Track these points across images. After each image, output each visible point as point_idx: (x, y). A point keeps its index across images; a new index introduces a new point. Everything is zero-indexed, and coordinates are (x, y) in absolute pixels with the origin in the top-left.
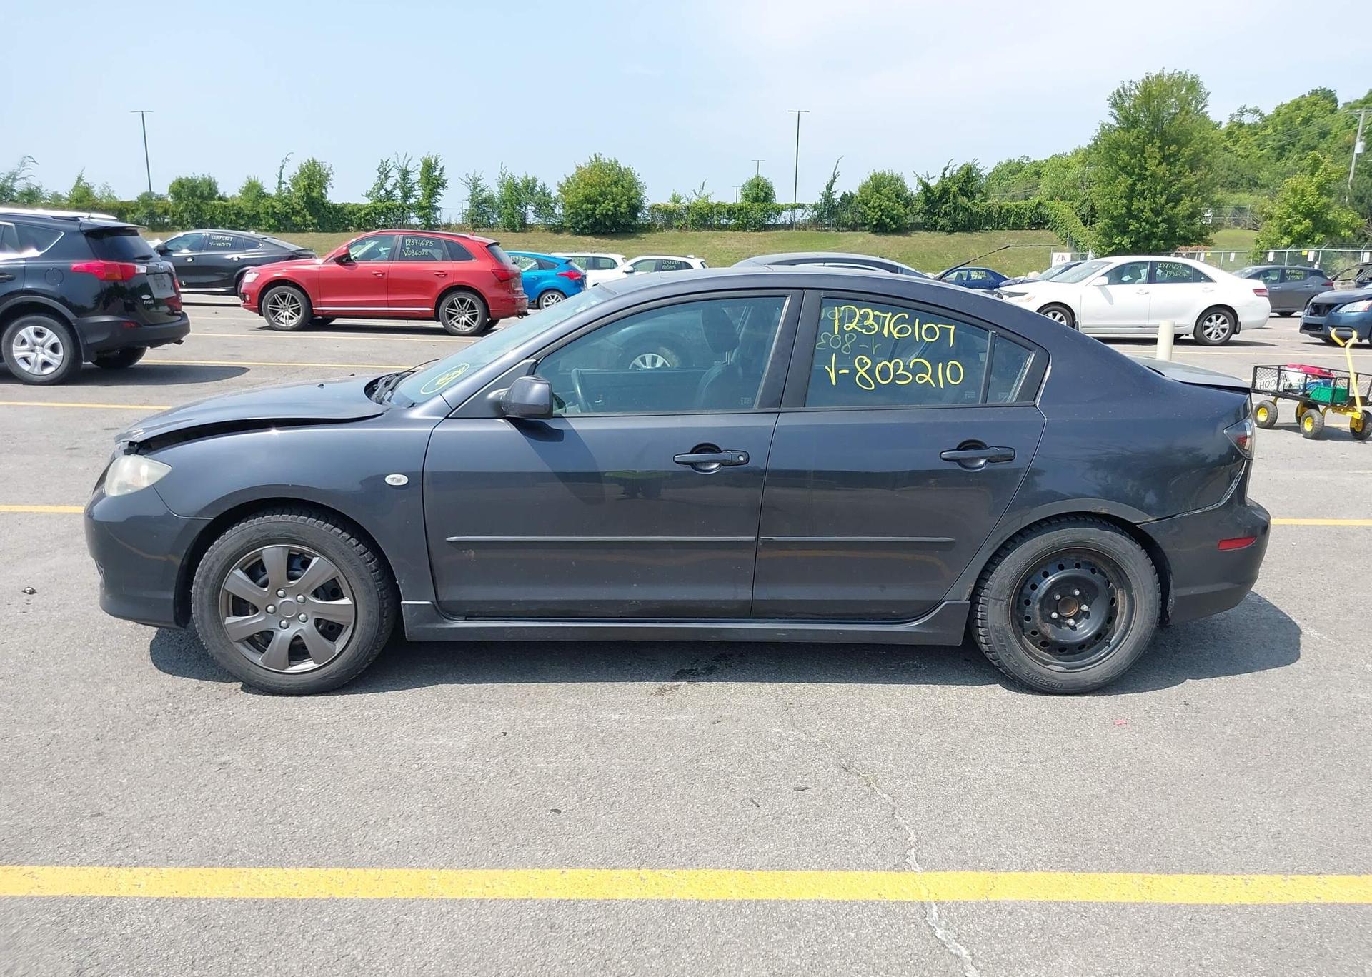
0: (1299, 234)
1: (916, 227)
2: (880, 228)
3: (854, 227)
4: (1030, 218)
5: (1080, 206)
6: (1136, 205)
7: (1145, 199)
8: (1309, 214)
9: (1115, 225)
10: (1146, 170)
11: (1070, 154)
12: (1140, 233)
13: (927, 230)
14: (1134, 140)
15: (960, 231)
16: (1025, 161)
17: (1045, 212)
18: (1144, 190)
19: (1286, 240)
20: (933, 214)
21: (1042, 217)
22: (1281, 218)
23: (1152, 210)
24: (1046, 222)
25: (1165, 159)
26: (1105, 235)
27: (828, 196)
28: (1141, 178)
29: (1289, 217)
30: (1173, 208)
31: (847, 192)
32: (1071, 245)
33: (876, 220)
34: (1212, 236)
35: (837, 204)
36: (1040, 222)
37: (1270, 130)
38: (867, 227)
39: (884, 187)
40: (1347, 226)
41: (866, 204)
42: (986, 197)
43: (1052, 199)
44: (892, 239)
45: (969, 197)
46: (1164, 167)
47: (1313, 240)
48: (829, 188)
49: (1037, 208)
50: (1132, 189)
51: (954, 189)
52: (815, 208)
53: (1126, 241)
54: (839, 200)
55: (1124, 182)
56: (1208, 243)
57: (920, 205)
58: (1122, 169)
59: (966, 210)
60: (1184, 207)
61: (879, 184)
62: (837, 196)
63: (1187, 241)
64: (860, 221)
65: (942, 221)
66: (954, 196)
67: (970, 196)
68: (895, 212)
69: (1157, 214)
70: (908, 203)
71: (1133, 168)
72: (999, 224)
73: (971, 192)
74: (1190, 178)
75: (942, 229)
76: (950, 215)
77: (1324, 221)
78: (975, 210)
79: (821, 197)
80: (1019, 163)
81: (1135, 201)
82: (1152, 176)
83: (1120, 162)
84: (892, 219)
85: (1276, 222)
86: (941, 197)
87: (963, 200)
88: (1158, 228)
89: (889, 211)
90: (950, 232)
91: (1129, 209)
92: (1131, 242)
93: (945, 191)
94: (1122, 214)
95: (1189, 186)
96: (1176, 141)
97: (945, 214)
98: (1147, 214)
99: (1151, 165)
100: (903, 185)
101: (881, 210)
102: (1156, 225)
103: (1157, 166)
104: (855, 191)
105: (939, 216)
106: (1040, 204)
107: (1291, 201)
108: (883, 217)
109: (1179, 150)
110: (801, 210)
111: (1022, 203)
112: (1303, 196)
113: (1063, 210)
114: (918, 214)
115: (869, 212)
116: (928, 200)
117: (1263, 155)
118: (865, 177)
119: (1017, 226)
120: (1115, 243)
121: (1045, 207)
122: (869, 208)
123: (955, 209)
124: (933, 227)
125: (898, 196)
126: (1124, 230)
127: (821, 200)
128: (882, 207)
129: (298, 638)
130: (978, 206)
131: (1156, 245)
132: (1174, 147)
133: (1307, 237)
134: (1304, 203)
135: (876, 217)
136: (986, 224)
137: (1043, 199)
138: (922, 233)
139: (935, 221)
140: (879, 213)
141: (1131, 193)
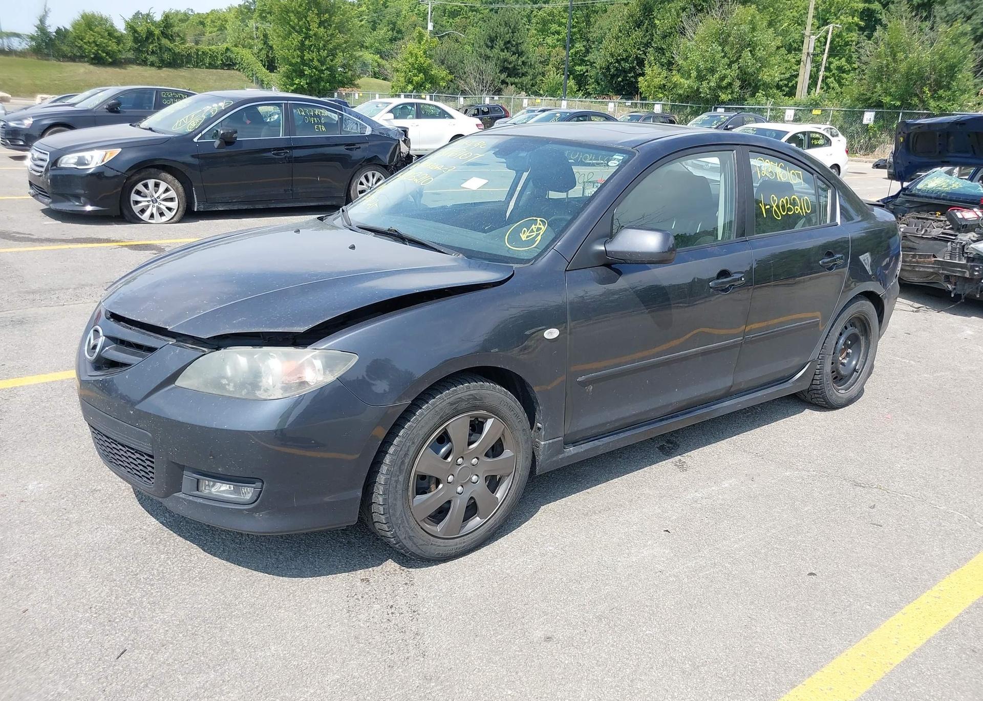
0: (417, 83)
1: (129, 62)
2: (97, 61)
3: (73, 59)
4: (222, 60)
5: (258, 53)
6: (307, 56)
7: (313, 52)
8: (421, 69)
9: (293, 70)
10: (310, 30)
11: (225, 11)
12: (313, 77)
13: (139, 64)
14: (299, 7)
15: (167, 67)
16: (190, 13)
17: (232, 56)
18: (311, 45)
19: (410, 87)
20: (141, 51)
21: (231, 60)
22: (405, 72)
23: (318, 60)
24: (235, 64)
25: (321, 24)
26: (288, 77)
27: (42, 28)
28: (307, 37)
29: (410, 72)
30: (332, 61)
31: (61, 27)
32: (257, 83)
33: (94, 53)
34: (357, 82)
35: (53, 37)
36: (229, 64)
37: (364, 8)
38: (86, 59)
39: (96, 26)
40: (443, 79)
41: (82, 40)
42: (183, 40)
43: (236, 46)
44: (110, 70)
45: (170, 40)
46: (322, 29)
47: (425, 87)
48: (42, 21)
49: (226, 53)
50: (302, 43)
51: (157, 32)
52: (32, 38)
53: (303, 82)
54: (54, 34)
55: (296, 39)
56: (357, 86)
57: (130, 43)
58: (293, 28)
59: (170, 50)
60: (340, 59)
61: (90, 22)
62: (52, 30)
63: (343, 84)
64: (78, 54)
65: (152, 58)
66: (158, 38)
67: (171, 38)
68: (110, 48)
69: (322, 63)
70: (119, 40)
71: (300, 27)
72: (197, 63)
73: (172, 36)
74: (340, 38)
75: (152, 65)
76: (157, 54)
77: (430, 75)
78: (177, 50)
79: (37, 29)
80: (185, 14)
81: (305, 53)
82: (315, 35)
83: (291, 23)
84: (107, 54)
85: (403, 74)
86: (147, 38)
87: (165, 41)
88: (324, 74)
89: (104, 47)
90: (159, 68)
91: (302, 57)
92: (307, 84)
93: (150, 34)
94: (297, 62)
95: (339, 45)
96: (327, 11)
97: (153, 52)
98: (316, 63)
99: (314, 26)
100: (112, 26)
101: (97, 45)
102: (322, 71)
103: (318, 28)
104: (69, 27)
105: (148, 54)
106: (227, 49)
107: (410, 60)
108: (100, 52)
109: (331, 17)
110: (17, 39)
111: (213, 47)
112: (417, 57)
113: (246, 55)
114: (129, 50)
115: (85, 46)
116: (136, 40)
117: (362, 26)
118: (77, 16)
119: (212, 66)
120: (295, 84)
121: (232, 52)
122: (85, 43)
123: (160, 49)
124: (144, 63)
125: (109, 34)
126: (301, 74)
127: (37, 32)
128: (98, 43)
129: (472, 498)
130: (178, 47)
131: (324, 86)
132: (327, 16)
133: (421, 86)
134: (417, 62)
135: (93, 51)
136: (187, 63)
137: (229, 45)
138: (136, 67)
139: (145, 57)
140: (96, 48)
141: (302, 47)
